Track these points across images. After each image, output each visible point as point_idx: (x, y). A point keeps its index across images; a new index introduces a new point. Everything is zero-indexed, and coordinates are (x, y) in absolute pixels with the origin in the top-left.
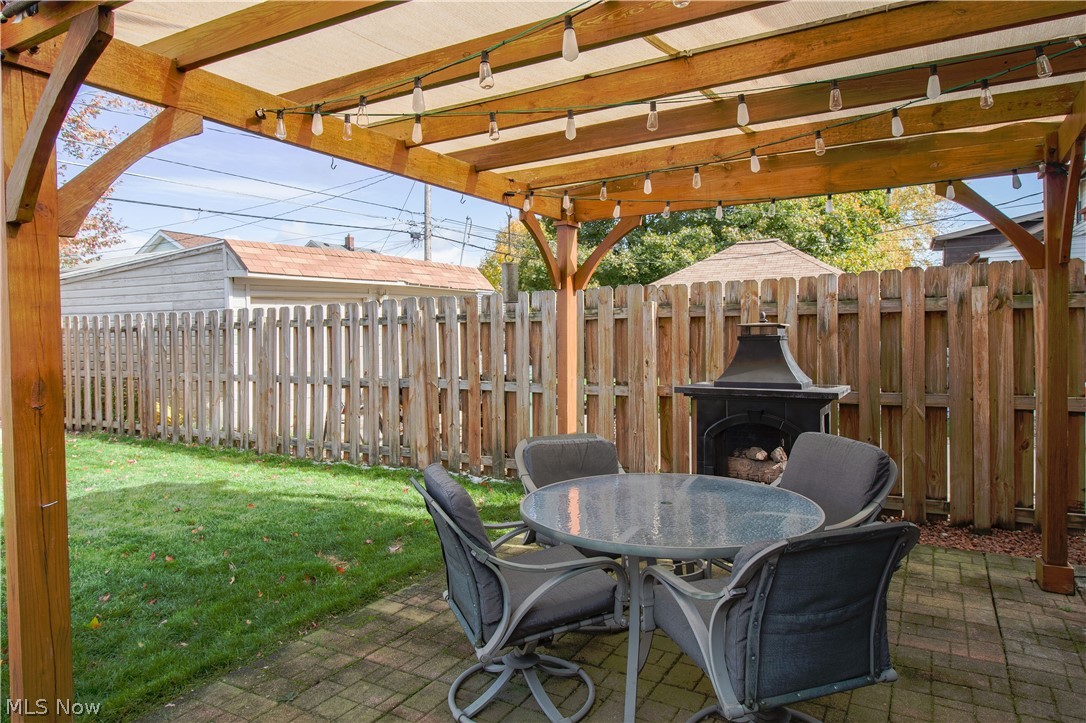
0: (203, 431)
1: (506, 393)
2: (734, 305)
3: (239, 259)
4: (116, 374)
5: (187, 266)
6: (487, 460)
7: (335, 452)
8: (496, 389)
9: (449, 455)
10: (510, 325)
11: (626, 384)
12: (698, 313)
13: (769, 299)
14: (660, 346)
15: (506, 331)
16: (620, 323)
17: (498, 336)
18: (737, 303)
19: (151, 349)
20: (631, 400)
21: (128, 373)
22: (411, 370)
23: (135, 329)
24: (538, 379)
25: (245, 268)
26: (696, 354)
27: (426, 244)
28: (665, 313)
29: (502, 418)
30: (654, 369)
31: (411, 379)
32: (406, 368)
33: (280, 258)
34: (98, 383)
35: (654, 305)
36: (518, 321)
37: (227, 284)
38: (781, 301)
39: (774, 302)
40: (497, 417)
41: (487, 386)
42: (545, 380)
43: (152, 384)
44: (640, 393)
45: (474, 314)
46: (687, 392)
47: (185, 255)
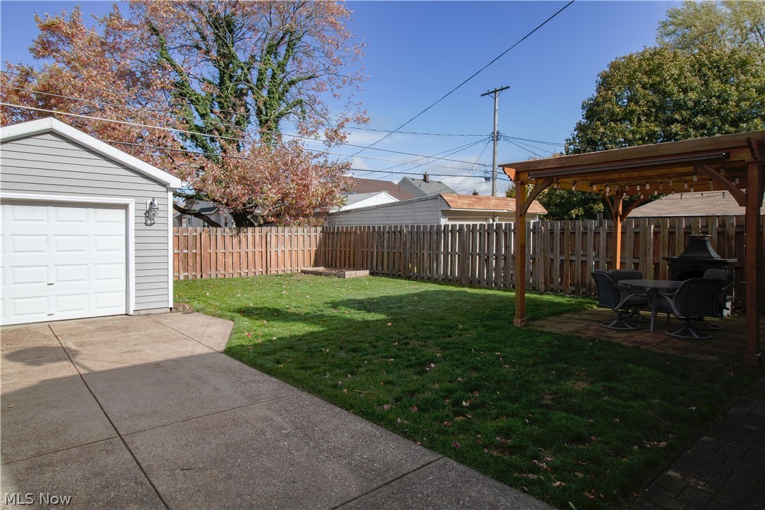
0: (433, 275)
1: (582, 261)
2: (689, 227)
3: (446, 202)
4: (390, 250)
5: (421, 205)
6: (573, 288)
7: (499, 284)
8: (578, 260)
9: (554, 286)
10: (585, 234)
11: (639, 258)
12: (672, 230)
13: (705, 225)
14: (655, 243)
15: (583, 236)
16: (636, 234)
17: (578, 237)
18: (690, 226)
19: (408, 240)
20: (641, 264)
21: (396, 250)
22: (537, 250)
23: (400, 232)
24: (597, 255)
25: (450, 206)
26: (671, 245)
27: (493, 183)
28: (657, 230)
29: (580, 271)
30: (652, 252)
31: (537, 255)
32: (534, 250)
33: (460, 201)
34: (380, 254)
35: (652, 226)
36: (589, 232)
37: (440, 212)
38: (710, 226)
39: (707, 226)
40: (578, 271)
41: (573, 258)
42: (600, 256)
43: (408, 255)
44: (645, 261)
45: (568, 229)
46: (667, 259)
47: (420, 200)
